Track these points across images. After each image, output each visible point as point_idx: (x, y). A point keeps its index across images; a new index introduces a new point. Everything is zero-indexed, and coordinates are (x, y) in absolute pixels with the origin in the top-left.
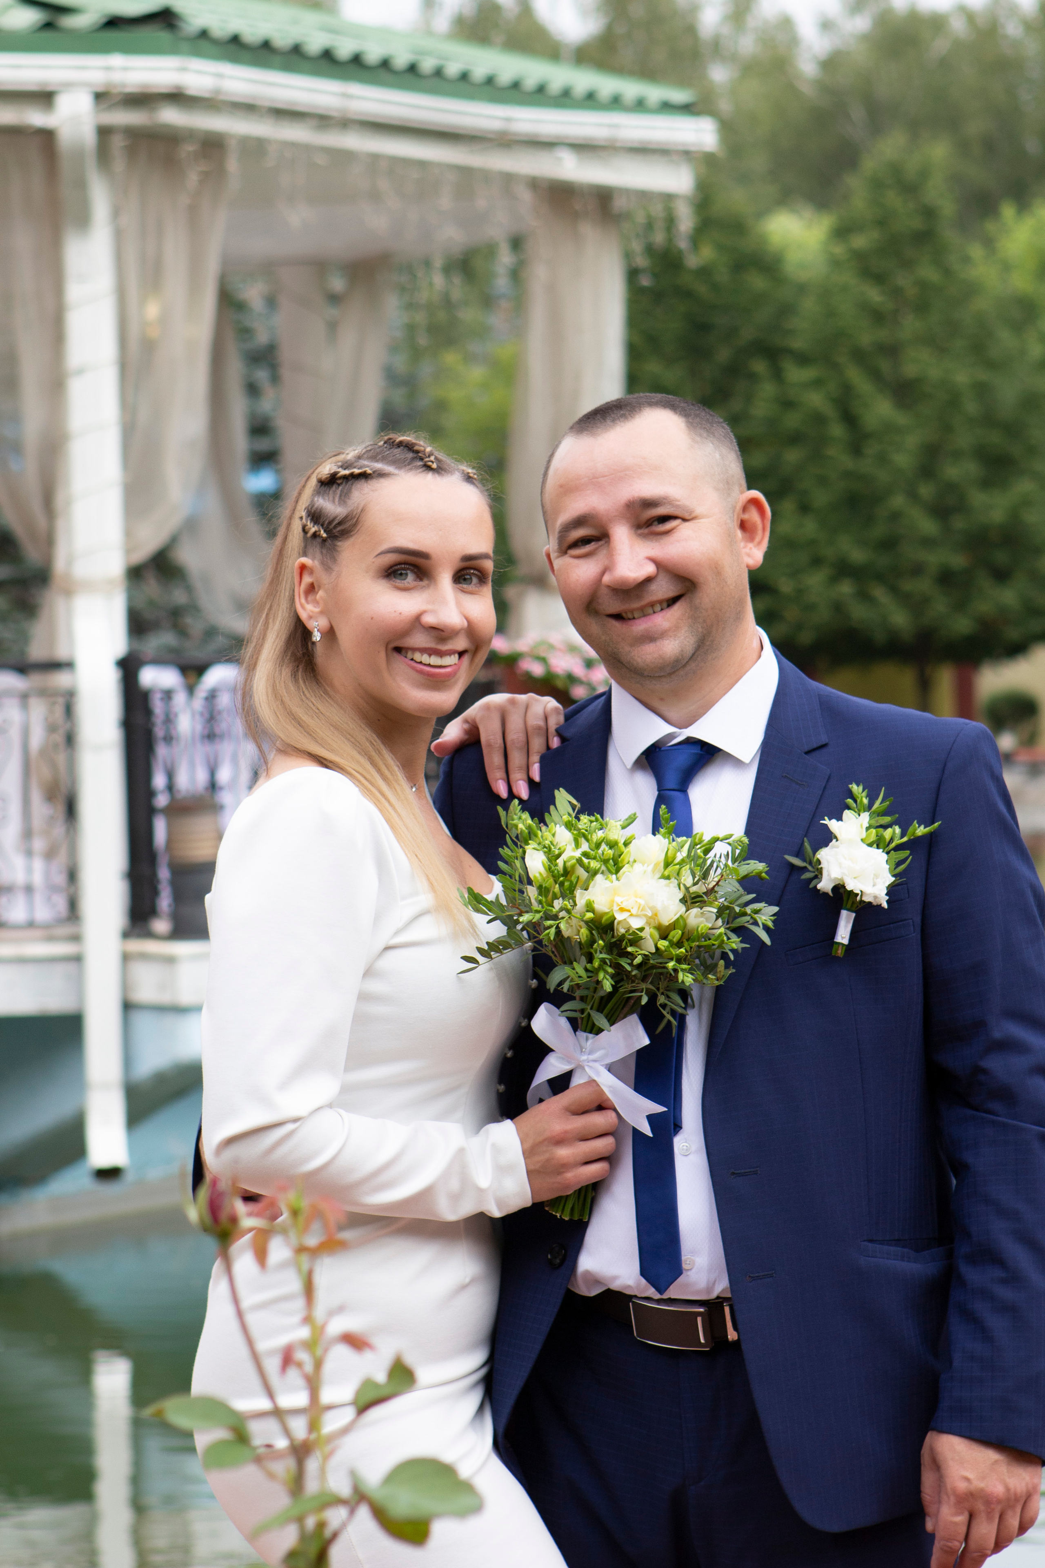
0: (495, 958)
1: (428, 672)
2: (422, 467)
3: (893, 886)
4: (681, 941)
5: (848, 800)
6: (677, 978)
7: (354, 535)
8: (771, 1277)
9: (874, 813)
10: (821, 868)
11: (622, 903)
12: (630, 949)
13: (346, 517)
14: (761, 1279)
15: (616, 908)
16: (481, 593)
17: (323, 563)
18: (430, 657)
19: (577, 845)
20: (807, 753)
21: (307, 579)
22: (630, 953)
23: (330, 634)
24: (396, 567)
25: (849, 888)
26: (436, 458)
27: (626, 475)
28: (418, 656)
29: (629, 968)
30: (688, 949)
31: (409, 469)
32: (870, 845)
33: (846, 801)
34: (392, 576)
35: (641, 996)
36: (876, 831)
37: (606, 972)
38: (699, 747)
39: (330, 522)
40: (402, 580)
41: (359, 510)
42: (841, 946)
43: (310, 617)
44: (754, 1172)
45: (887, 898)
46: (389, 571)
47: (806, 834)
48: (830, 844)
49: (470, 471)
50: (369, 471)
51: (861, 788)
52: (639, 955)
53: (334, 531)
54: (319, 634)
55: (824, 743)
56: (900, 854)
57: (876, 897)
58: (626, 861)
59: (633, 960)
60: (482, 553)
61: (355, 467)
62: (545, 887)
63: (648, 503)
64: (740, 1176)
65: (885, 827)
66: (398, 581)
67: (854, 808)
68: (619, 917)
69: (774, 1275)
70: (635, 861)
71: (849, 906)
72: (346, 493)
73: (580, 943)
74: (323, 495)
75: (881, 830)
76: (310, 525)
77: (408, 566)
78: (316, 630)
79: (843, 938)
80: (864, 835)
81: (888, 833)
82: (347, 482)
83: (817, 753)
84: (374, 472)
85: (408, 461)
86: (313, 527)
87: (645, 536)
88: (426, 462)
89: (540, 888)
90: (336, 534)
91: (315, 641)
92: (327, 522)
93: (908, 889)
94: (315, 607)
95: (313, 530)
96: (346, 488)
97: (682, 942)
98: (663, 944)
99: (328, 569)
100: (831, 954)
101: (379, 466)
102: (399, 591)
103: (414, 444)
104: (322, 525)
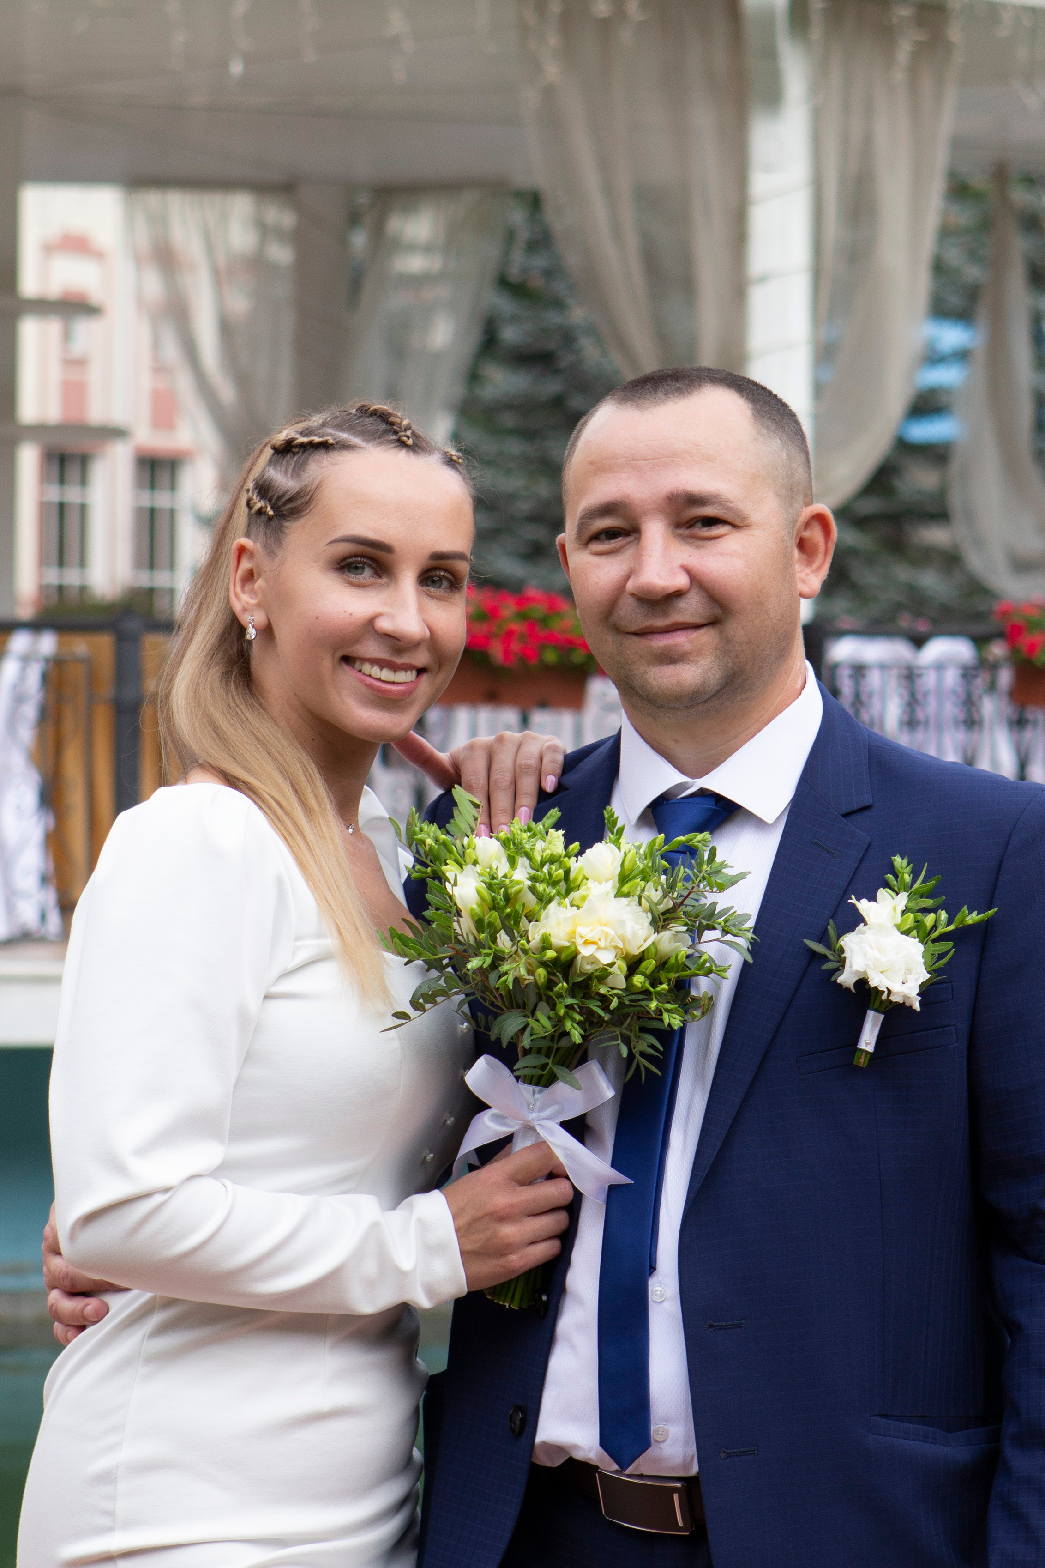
1: (378, 687)
2: (395, 442)
3: (931, 985)
5: (889, 875)
7: (305, 515)
8: (752, 1454)
9: (915, 893)
10: (845, 957)
11: (584, 934)
12: (601, 990)
13: (298, 493)
14: (738, 1456)
15: (579, 942)
16: (452, 601)
17: (265, 546)
18: (381, 670)
20: (845, 816)
21: (246, 565)
23: (268, 631)
24: (351, 560)
25: (873, 983)
26: (414, 433)
27: (673, 462)
28: (367, 668)
31: (379, 443)
32: (906, 933)
33: (886, 876)
34: (346, 569)
36: (915, 916)
37: (575, 1021)
38: (713, 801)
39: (279, 498)
40: (358, 575)
41: (313, 487)
42: (864, 1054)
43: (245, 610)
44: (737, 1325)
45: (920, 998)
46: (342, 564)
47: (833, 915)
48: (857, 928)
49: (454, 452)
50: (331, 441)
51: (905, 861)
52: (614, 996)
53: (283, 508)
54: (254, 631)
55: (867, 804)
56: (943, 946)
57: (906, 997)
60: (456, 552)
61: (316, 435)
63: (694, 500)
64: (720, 1330)
65: (926, 911)
66: (353, 576)
67: (894, 885)
68: (583, 950)
69: (756, 1452)
71: (876, 1005)
72: (301, 465)
74: (275, 464)
75: (920, 914)
76: (257, 499)
77: (365, 560)
78: (250, 625)
79: (867, 1044)
80: (898, 920)
81: (930, 919)
82: (304, 452)
83: (858, 817)
84: (337, 443)
85: (379, 434)
86: (260, 501)
87: (684, 539)
88: (400, 436)
90: (285, 512)
91: (250, 639)
92: (276, 497)
93: (952, 989)
94: (252, 598)
95: (259, 505)
96: (302, 459)
97: (659, 973)
98: (638, 980)
99: (271, 553)
100: (853, 1062)
101: (344, 436)
102: (352, 587)
103: (390, 415)
104: (270, 501)
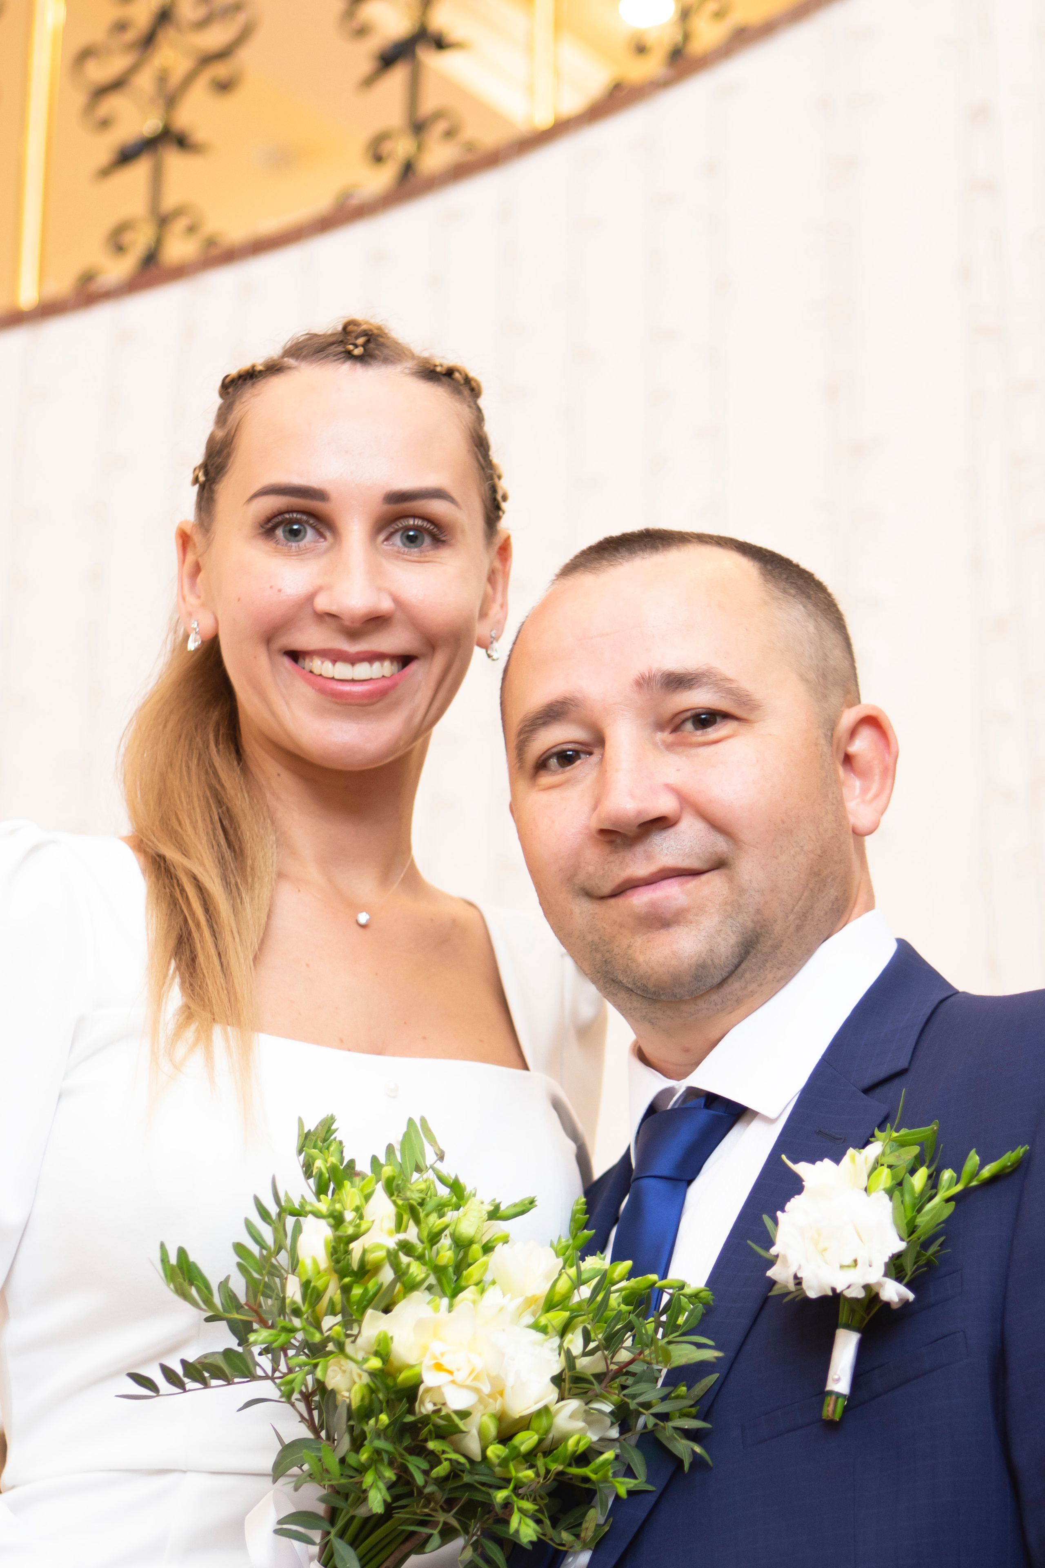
0: (190, 1390)
1: (332, 690)
2: (338, 355)
4: (534, 1453)
6: (507, 1522)
7: (228, 470)
11: (442, 1354)
12: (431, 1445)
13: (223, 443)
15: (428, 1362)
16: (437, 560)
18: (334, 665)
19: (399, 1226)
20: (866, 1090)
21: (191, 556)
22: (432, 1452)
24: (281, 519)
28: (316, 664)
29: (420, 1479)
30: (542, 1471)
31: (318, 358)
35: (431, 1535)
37: (380, 1476)
41: (233, 431)
43: (190, 615)
46: (269, 526)
50: (259, 367)
52: (446, 1459)
53: (212, 469)
55: (900, 1070)
58: (475, 1278)
59: (432, 1467)
62: (314, 1287)
66: (288, 541)
68: (430, 1379)
70: (494, 1283)
73: (349, 1407)
78: (194, 632)
82: (235, 389)
84: (267, 369)
88: (347, 346)
89: (306, 1285)
90: (213, 474)
93: (962, 1279)
94: (197, 597)
97: (536, 1455)
98: (495, 1451)
102: (283, 556)
